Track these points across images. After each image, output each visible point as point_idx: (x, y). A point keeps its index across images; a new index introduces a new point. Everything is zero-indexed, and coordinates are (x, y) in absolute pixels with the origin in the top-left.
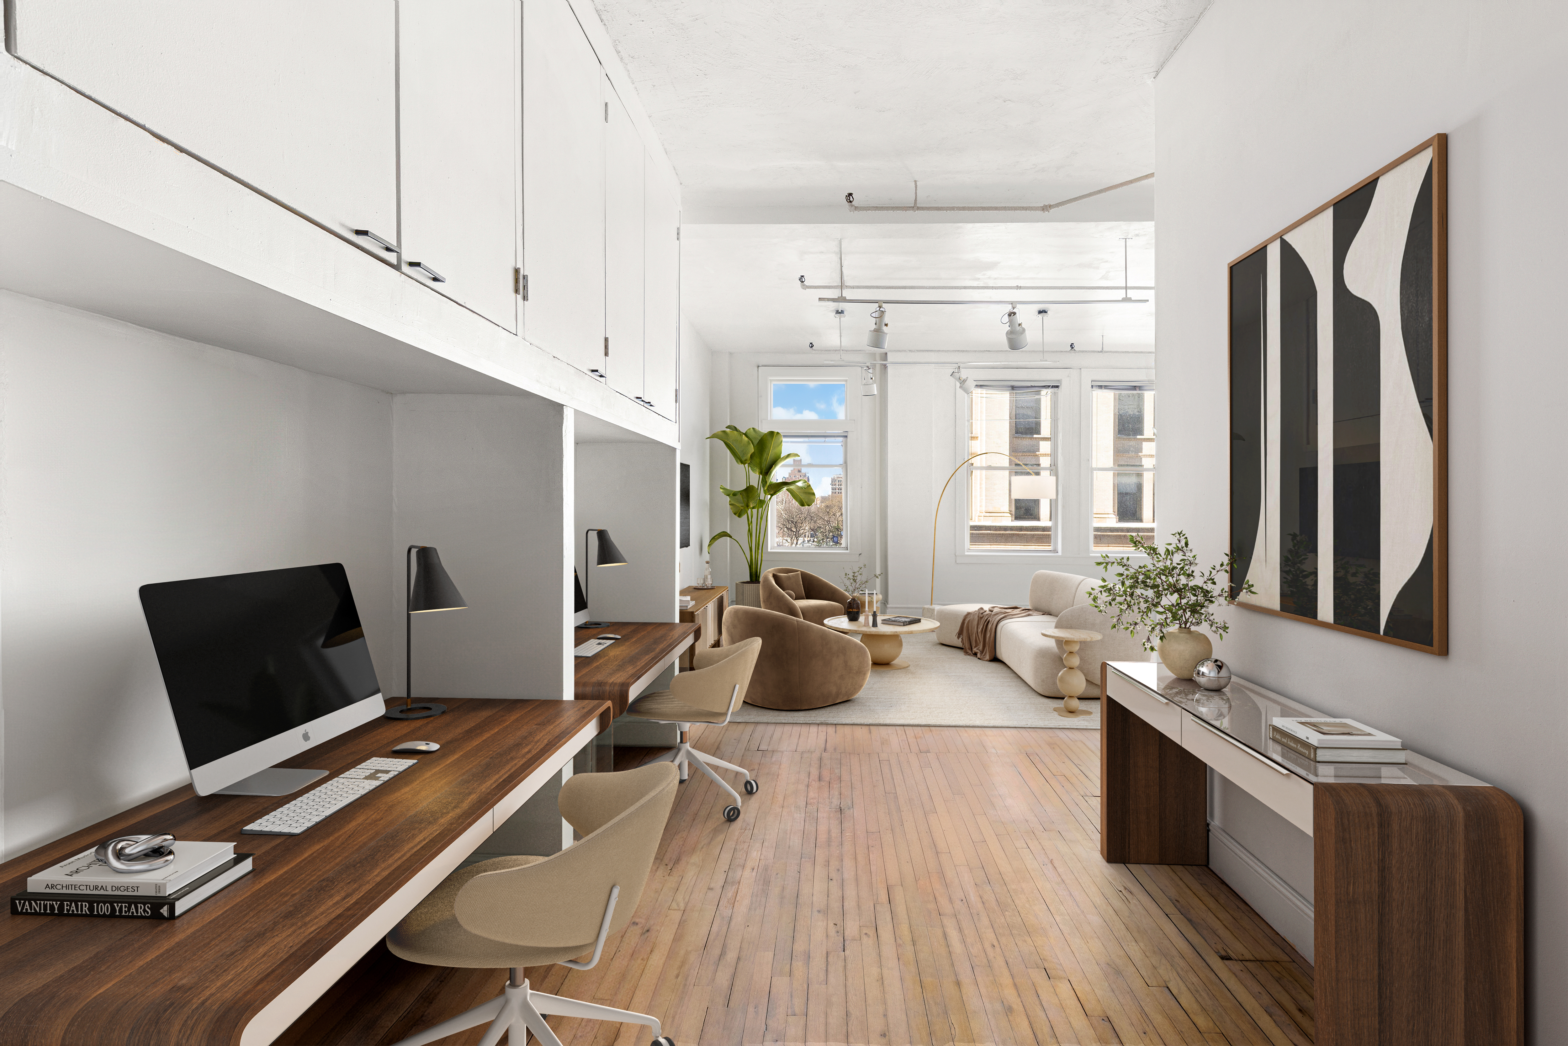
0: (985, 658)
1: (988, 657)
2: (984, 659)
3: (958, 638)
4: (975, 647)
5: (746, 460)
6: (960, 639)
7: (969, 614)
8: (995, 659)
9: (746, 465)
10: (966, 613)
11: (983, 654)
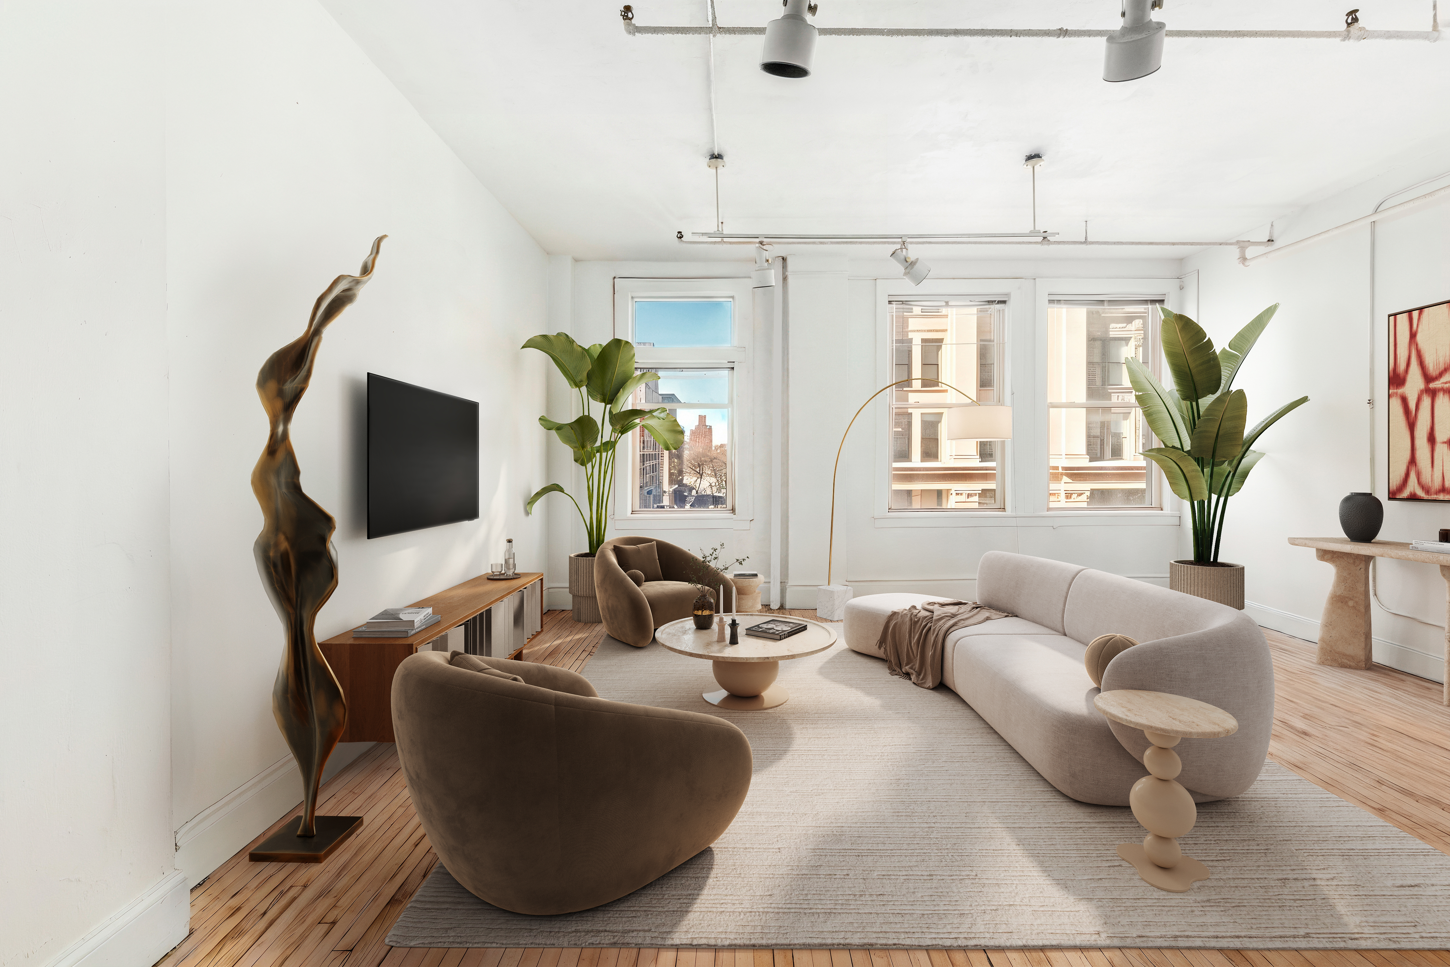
0: (924, 683)
1: (929, 683)
2: (923, 686)
3: (880, 647)
4: (907, 665)
5: (581, 381)
6: (882, 649)
7: (894, 614)
8: (942, 687)
9: (584, 389)
10: (890, 613)
11: (921, 677)
